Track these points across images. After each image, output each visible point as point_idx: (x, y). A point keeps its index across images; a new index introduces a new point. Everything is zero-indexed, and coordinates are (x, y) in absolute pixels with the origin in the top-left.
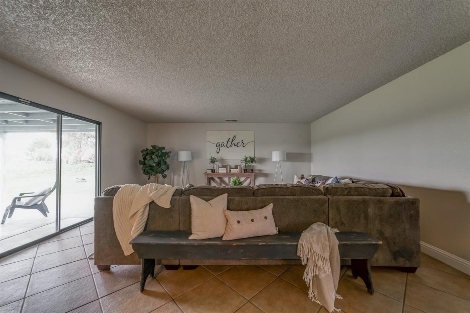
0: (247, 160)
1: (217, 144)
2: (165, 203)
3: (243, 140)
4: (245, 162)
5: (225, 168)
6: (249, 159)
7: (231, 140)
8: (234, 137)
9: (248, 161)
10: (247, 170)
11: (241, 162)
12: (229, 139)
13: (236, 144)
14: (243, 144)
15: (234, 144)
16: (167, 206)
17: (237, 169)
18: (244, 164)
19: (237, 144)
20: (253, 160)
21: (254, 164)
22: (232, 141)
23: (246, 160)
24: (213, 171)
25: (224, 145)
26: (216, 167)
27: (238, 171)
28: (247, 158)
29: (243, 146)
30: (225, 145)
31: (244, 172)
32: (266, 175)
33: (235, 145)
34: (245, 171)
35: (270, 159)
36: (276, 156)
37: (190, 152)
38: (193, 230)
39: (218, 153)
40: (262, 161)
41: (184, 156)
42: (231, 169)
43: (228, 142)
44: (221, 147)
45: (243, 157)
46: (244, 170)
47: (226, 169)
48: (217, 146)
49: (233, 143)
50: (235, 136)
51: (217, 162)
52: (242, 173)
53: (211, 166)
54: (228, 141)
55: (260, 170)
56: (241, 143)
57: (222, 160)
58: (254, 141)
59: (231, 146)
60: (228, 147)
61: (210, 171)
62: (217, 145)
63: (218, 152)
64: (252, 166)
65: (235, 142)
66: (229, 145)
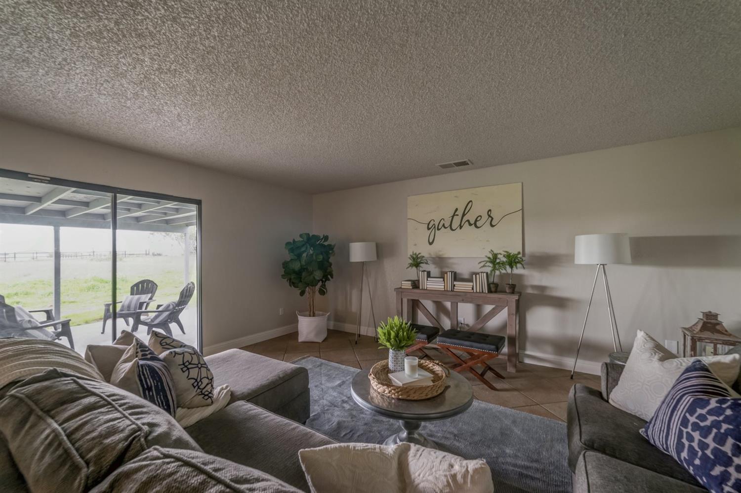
0: (498, 261)
1: (429, 224)
3: (490, 210)
4: (491, 265)
5: (442, 280)
6: (502, 258)
7: (460, 213)
8: (467, 205)
9: (499, 263)
10: (496, 285)
11: (482, 264)
12: (457, 210)
13: (472, 222)
14: (492, 219)
15: (468, 221)
17: (471, 284)
18: (488, 269)
19: (476, 221)
20: (513, 260)
21: (518, 270)
22: (464, 215)
23: (494, 260)
24: (415, 285)
25: (444, 225)
26: (423, 276)
27: (473, 289)
28: (495, 256)
29: (492, 226)
30: (447, 224)
31: (490, 291)
32: (560, 303)
33: (470, 225)
34: (494, 288)
35: (569, 258)
37: (373, 245)
39: (431, 244)
40: (544, 261)
41: (358, 252)
42: (455, 283)
43: (453, 217)
44: (438, 229)
45: (486, 254)
46: (489, 285)
47: (444, 280)
48: (429, 229)
49: (465, 219)
50: (471, 201)
51: (427, 263)
52: (482, 294)
53: (413, 273)
54: (454, 215)
55: (542, 288)
56: (485, 217)
57: (440, 261)
58: (523, 209)
59: (461, 227)
60: (454, 229)
61: (407, 285)
62: (430, 227)
63: (431, 241)
64: (512, 274)
65: (471, 217)
66: (456, 224)
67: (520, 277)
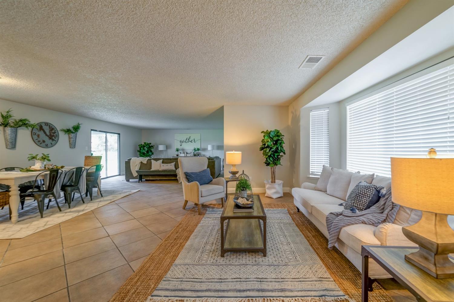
1: (180, 141)
2: (145, 162)
6: (196, 149)
7: (188, 139)
10: (195, 155)
11: (192, 150)
16: (146, 163)
17: (190, 154)
18: (194, 152)
20: (198, 150)
21: (199, 151)
22: (189, 139)
23: (195, 150)
24: (178, 155)
26: (179, 153)
28: (195, 149)
29: (195, 142)
30: (185, 141)
31: (194, 156)
33: (190, 142)
36: (210, 148)
37: (165, 146)
38: (152, 168)
39: (181, 146)
41: (161, 148)
42: (187, 154)
44: (183, 142)
45: (193, 148)
47: (184, 154)
49: (189, 140)
50: (190, 137)
51: (180, 150)
53: (176, 153)
54: (186, 139)
56: (193, 140)
57: (183, 150)
58: (201, 139)
59: (188, 142)
61: (176, 156)
65: (190, 140)
66: (187, 142)
67: (200, 153)
